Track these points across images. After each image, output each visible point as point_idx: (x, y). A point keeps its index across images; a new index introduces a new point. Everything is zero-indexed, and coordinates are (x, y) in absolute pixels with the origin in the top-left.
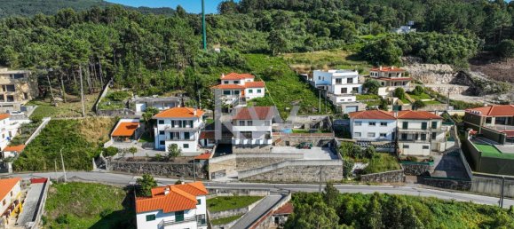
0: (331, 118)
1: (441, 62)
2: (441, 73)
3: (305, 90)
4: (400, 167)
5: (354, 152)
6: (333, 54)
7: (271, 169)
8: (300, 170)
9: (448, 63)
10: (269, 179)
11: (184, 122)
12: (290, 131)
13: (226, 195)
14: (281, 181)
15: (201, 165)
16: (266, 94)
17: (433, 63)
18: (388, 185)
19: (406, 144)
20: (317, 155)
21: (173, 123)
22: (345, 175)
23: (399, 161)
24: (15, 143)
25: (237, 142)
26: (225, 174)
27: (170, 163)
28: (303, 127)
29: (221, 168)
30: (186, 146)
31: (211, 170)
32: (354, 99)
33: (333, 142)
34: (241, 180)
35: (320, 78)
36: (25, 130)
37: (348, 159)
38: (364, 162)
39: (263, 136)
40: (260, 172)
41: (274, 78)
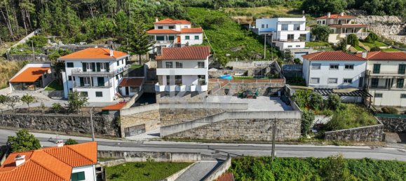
0: (279, 63)
3: (248, 38)
4: (377, 122)
5: (313, 102)
6: (274, 9)
7: (204, 123)
8: (243, 125)
9: (395, 15)
10: (202, 137)
11: (99, 65)
12: (230, 77)
13: (138, 160)
14: (218, 140)
15: (110, 118)
16: (205, 41)
17: (379, 15)
18: (362, 146)
19: (378, 92)
20: (264, 106)
21: (85, 66)
22: (303, 131)
23: (373, 113)
25: (162, 88)
26: (144, 130)
27: (71, 115)
29: (138, 122)
30: (99, 94)
31: (124, 125)
32: (302, 45)
33: (283, 90)
34: (165, 138)
35: (263, 26)
37: (306, 110)
38: (327, 115)
39: (196, 82)
40: (189, 127)
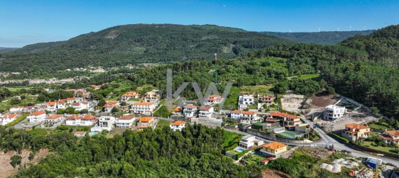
1: (301, 94)
2: (298, 99)
15: (189, 119)
19: (242, 120)
24: (154, 110)
36: (157, 107)
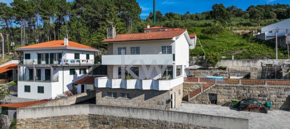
3: (251, 44)
11: (52, 55)
21: (39, 56)
28: (248, 76)
41: (213, 36)
